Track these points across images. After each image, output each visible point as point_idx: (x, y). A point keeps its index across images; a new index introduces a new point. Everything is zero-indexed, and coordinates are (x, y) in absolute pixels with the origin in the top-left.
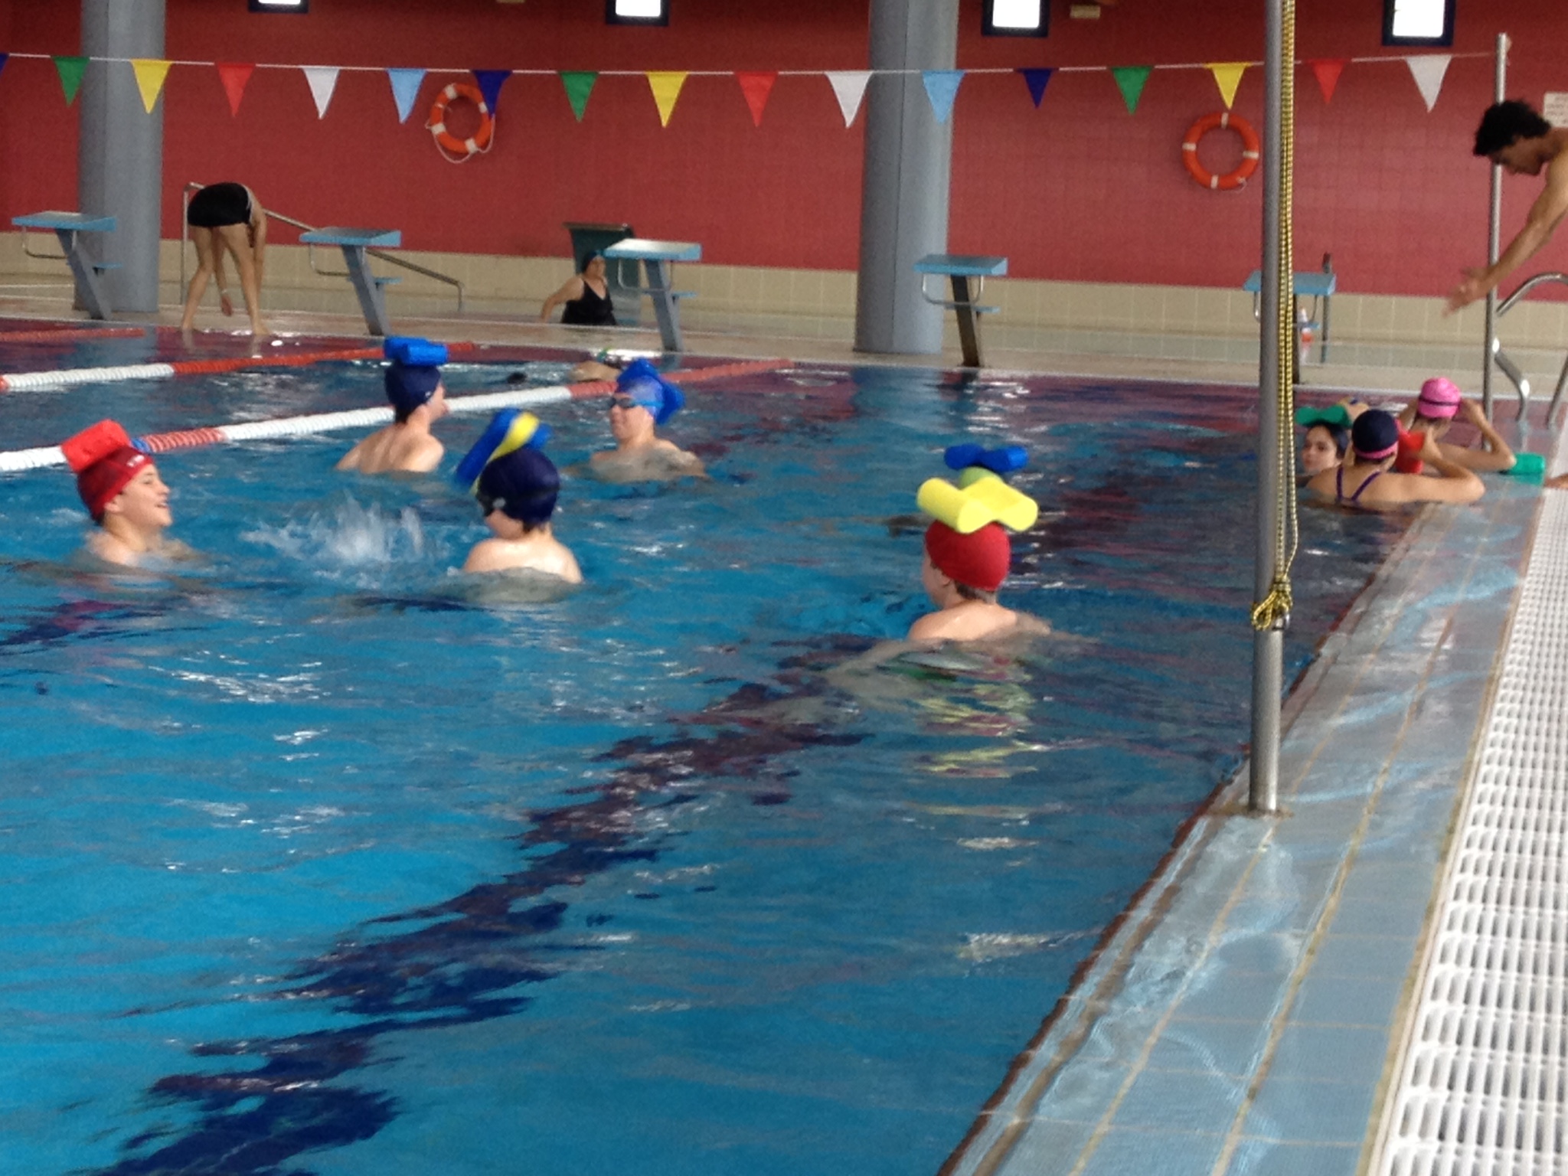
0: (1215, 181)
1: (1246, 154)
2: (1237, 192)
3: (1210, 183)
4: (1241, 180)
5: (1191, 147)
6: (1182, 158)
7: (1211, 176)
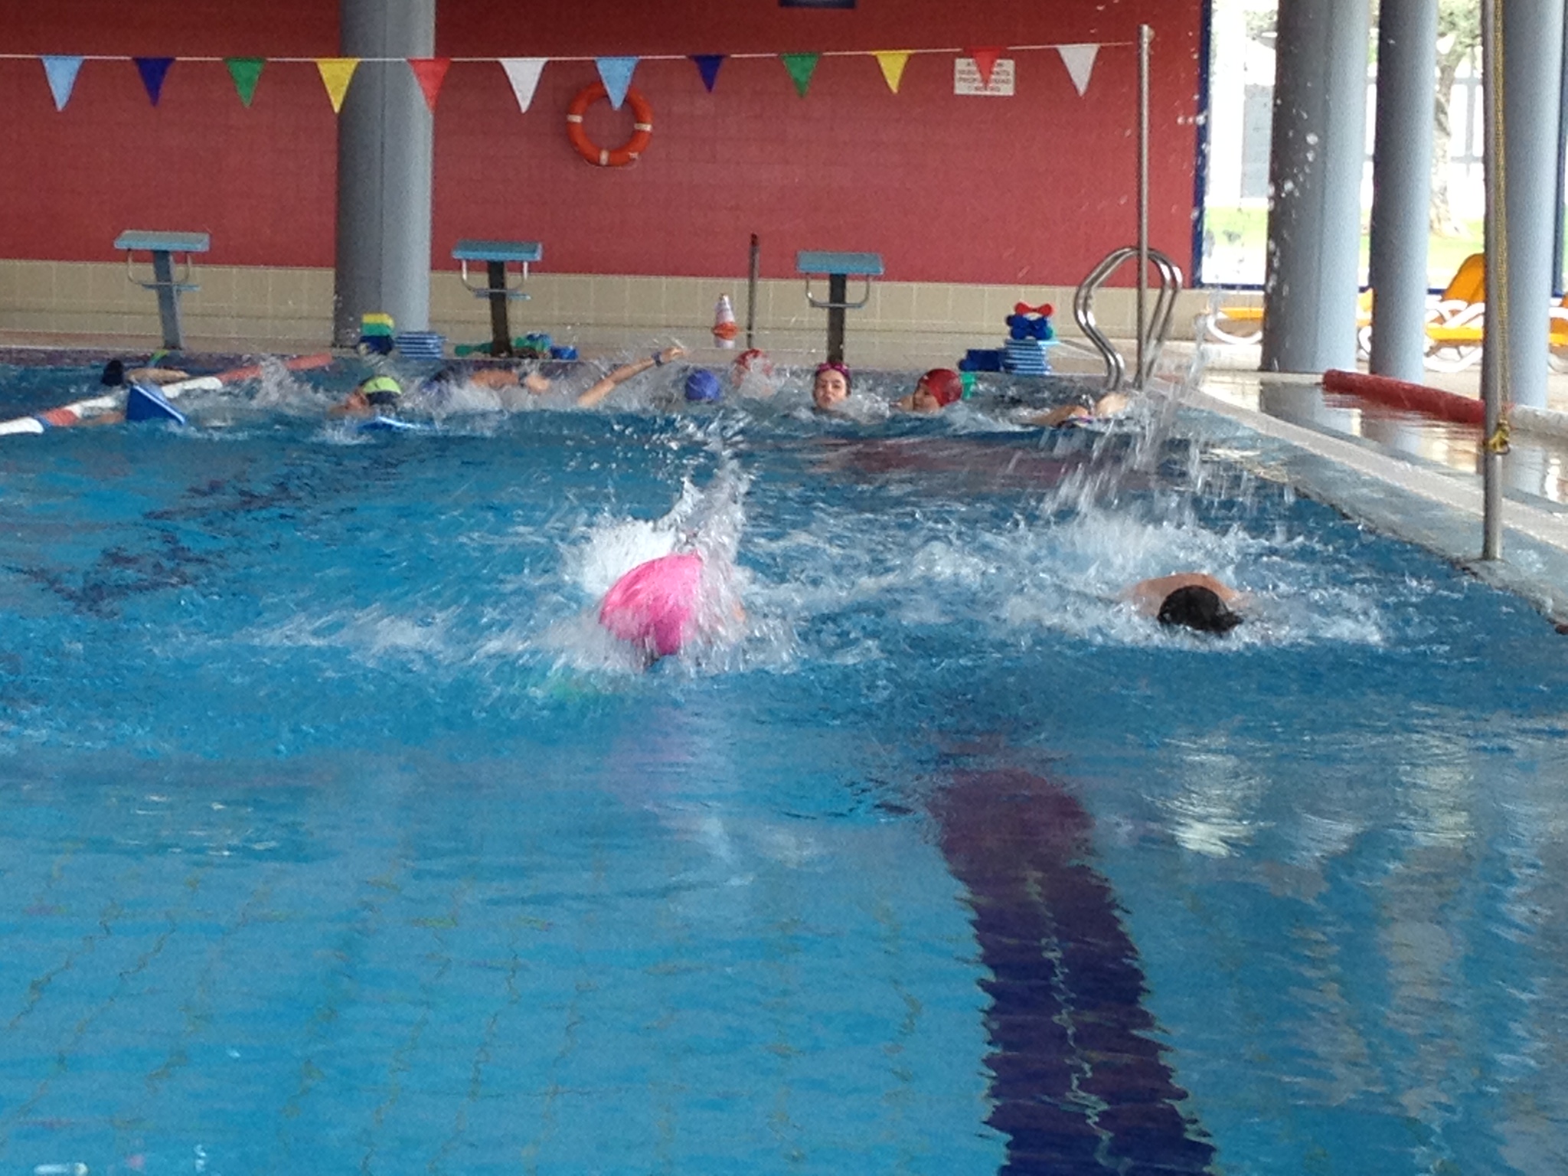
0: (604, 157)
1: (637, 126)
2: (629, 168)
3: (599, 159)
4: (634, 155)
5: (577, 119)
6: (567, 132)
7: (599, 150)
